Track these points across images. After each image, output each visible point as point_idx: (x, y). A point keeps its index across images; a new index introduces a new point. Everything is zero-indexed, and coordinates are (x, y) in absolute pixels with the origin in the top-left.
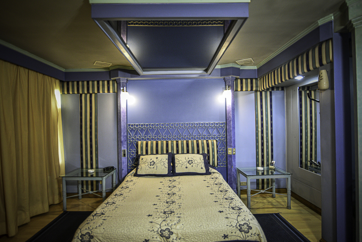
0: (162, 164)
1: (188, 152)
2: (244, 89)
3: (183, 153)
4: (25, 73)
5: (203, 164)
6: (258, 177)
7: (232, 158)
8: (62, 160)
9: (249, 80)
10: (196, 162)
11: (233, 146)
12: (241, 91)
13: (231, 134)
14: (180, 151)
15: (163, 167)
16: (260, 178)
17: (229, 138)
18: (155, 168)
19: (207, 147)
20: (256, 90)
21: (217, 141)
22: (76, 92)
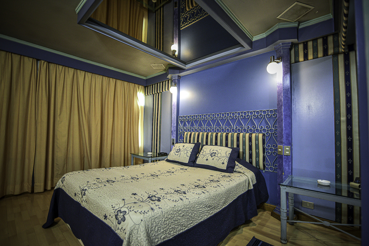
0: (185, 152)
1: (216, 144)
2: (310, 57)
3: (211, 145)
4: (113, 81)
5: (228, 159)
6: (338, 199)
7: (282, 160)
8: (141, 144)
9: (320, 41)
10: (219, 155)
11: (286, 143)
12: (305, 60)
13: (282, 125)
14: (209, 143)
15: (185, 156)
16: (345, 202)
17: (280, 131)
18: (179, 155)
19: (249, 142)
20: (334, 52)
21: (264, 135)
22: (151, 94)
